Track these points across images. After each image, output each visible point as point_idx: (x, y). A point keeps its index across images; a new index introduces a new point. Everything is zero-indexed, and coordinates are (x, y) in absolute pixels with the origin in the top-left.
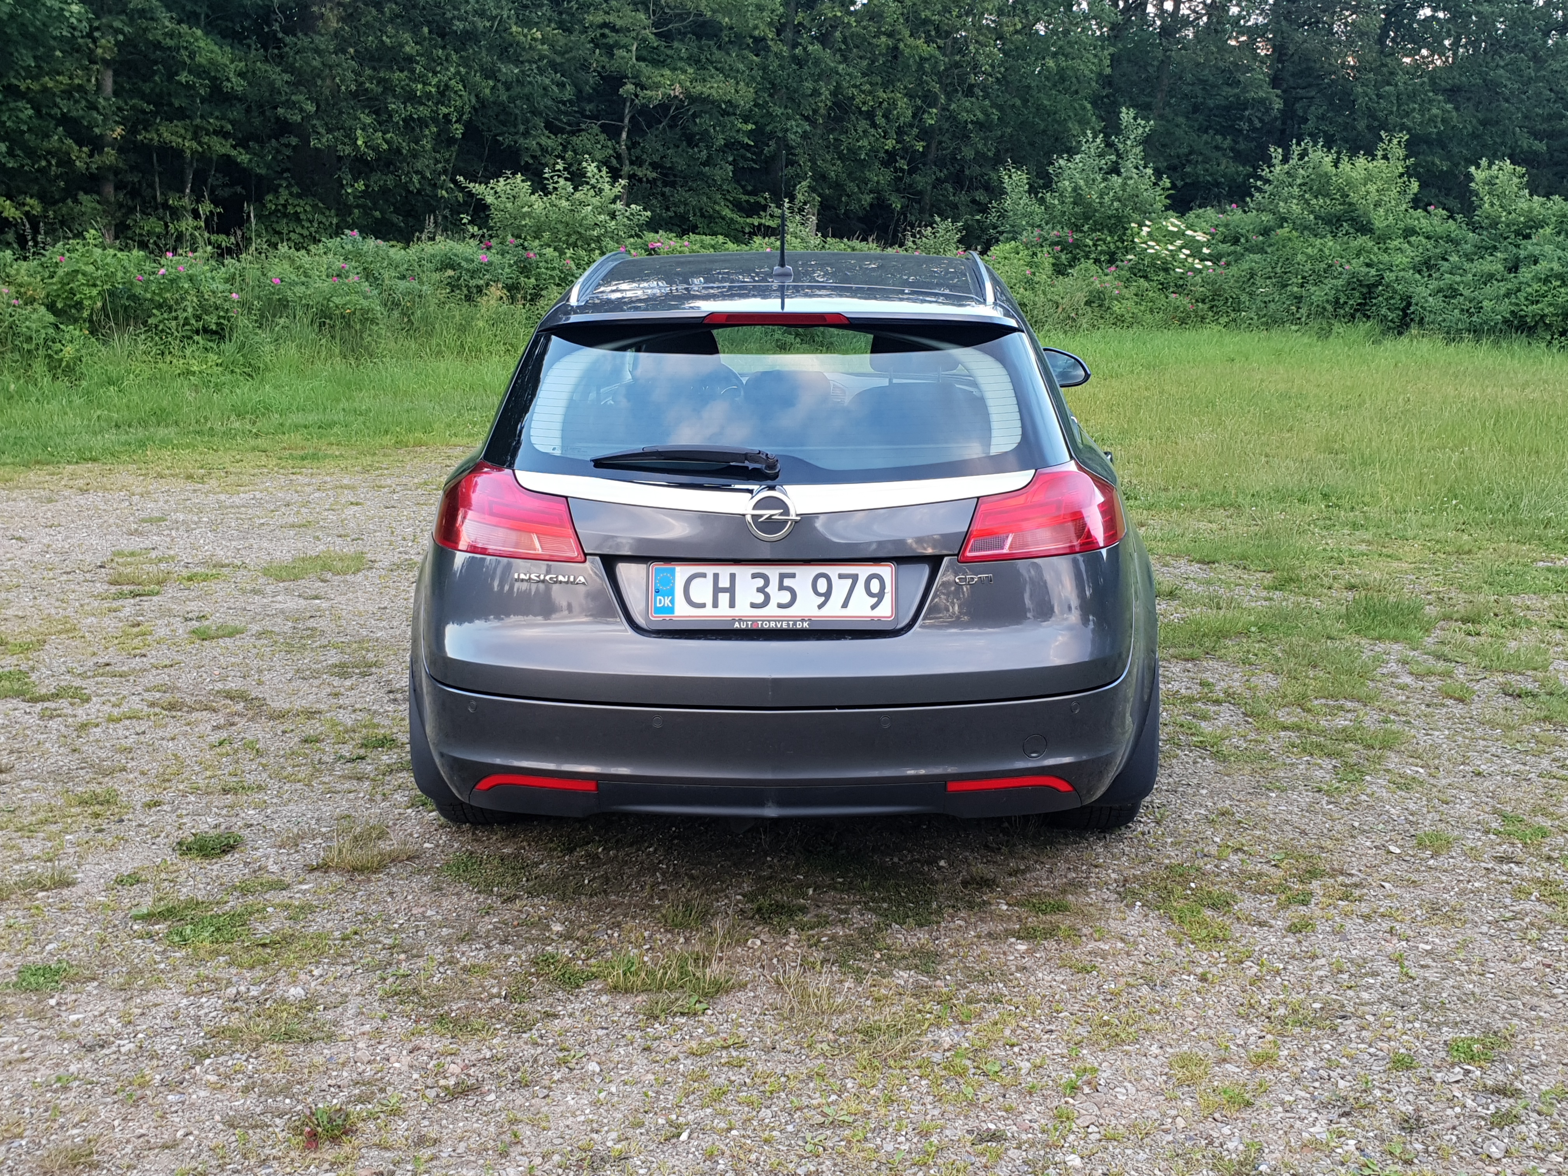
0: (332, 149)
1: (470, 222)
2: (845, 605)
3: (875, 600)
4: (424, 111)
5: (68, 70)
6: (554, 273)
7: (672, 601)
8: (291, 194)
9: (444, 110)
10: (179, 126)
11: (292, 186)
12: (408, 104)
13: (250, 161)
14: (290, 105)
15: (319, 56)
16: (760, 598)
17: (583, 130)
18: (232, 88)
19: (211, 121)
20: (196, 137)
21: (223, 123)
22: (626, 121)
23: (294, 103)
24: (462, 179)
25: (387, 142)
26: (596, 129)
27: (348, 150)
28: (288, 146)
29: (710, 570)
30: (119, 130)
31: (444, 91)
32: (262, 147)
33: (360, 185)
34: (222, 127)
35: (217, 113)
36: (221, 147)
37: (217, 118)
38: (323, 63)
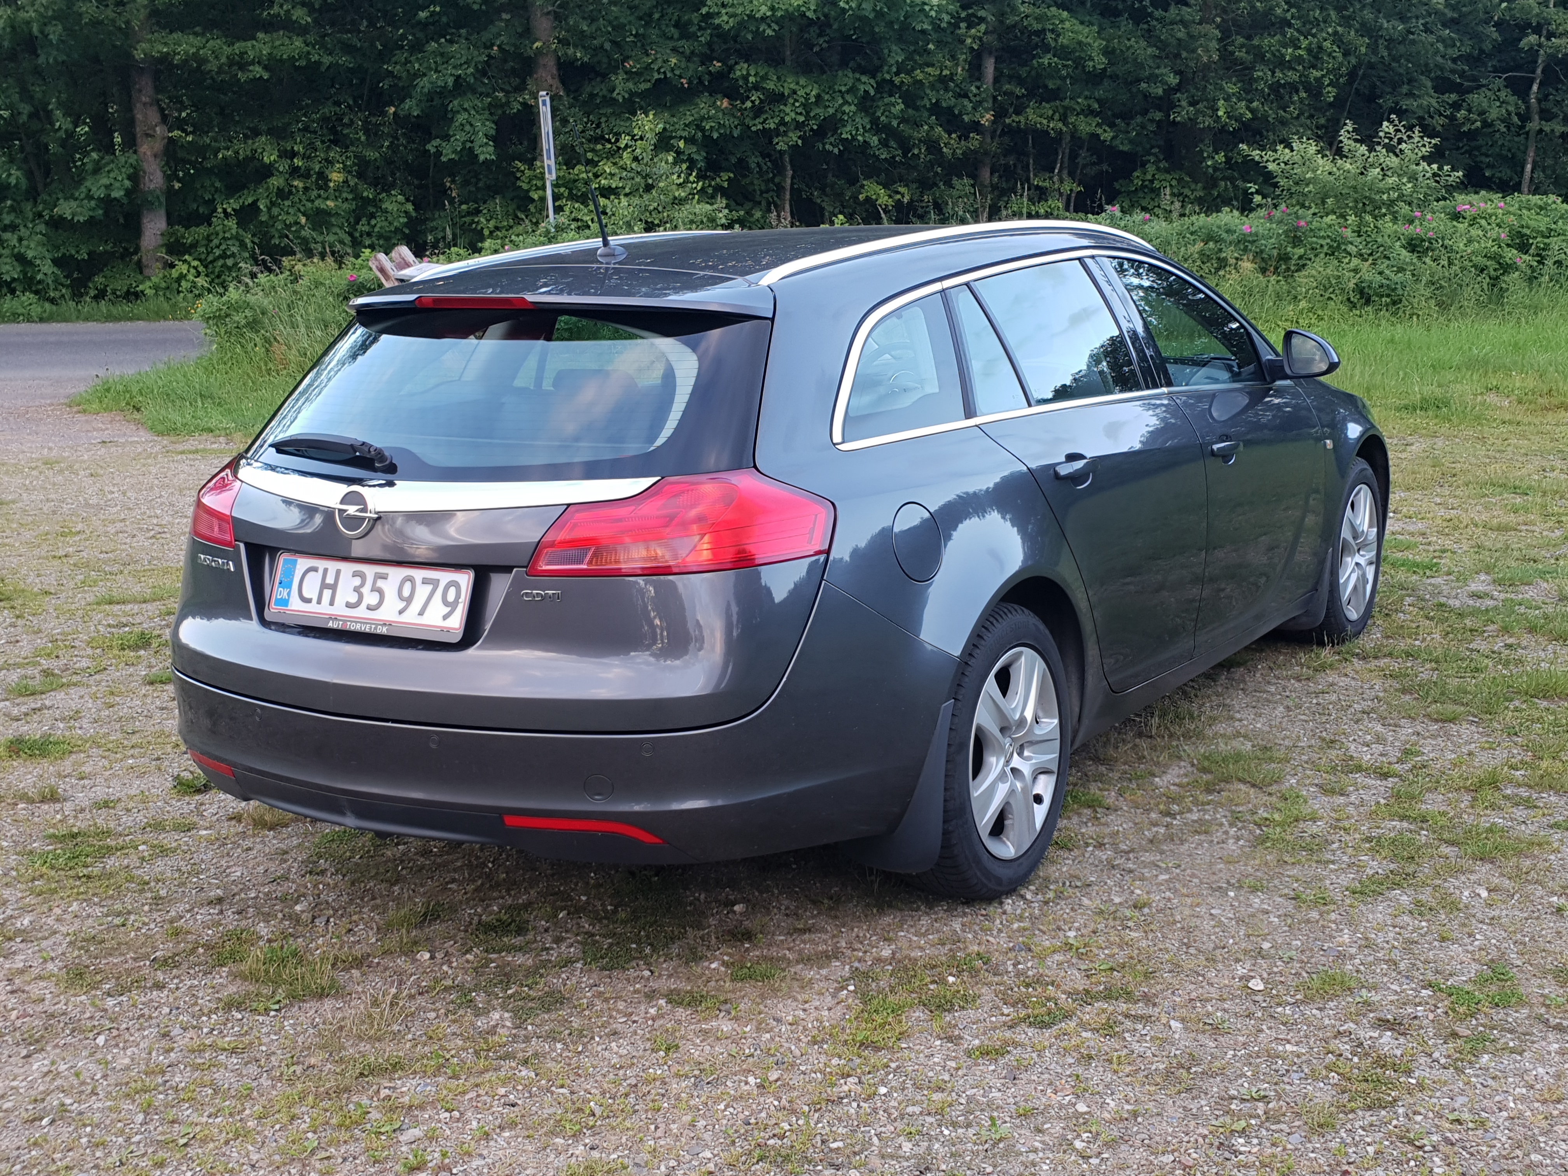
0: (1193, 120)
1: (1258, 192)
2: (421, 613)
3: (449, 609)
4: (1292, 76)
5: (939, 61)
6: (1324, 242)
7: (289, 594)
8: (1158, 169)
9: (1317, 74)
10: (1047, 108)
11: (1160, 161)
12: (1277, 70)
13: (1113, 138)
14: (1153, 79)
15: (1185, 28)
16: (353, 599)
17: (1483, 86)
18: (1094, 66)
19: (1080, 100)
20: (1064, 119)
21: (1091, 102)
22: (1539, 71)
23: (1157, 76)
24: (1245, 147)
25: (1252, 111)
26: (1499, 82)
27: (1208, 121)
28: (1152, 121)
29: (321, 564)
30: (988, 116)
31: (1316, 55)
32: (1128, 124)
33: (1220, 157)
34: (1089, 106)
35: (1087, 93)
36: (1086, 126)
37: (1086, 98)
38: (1188, 33)
